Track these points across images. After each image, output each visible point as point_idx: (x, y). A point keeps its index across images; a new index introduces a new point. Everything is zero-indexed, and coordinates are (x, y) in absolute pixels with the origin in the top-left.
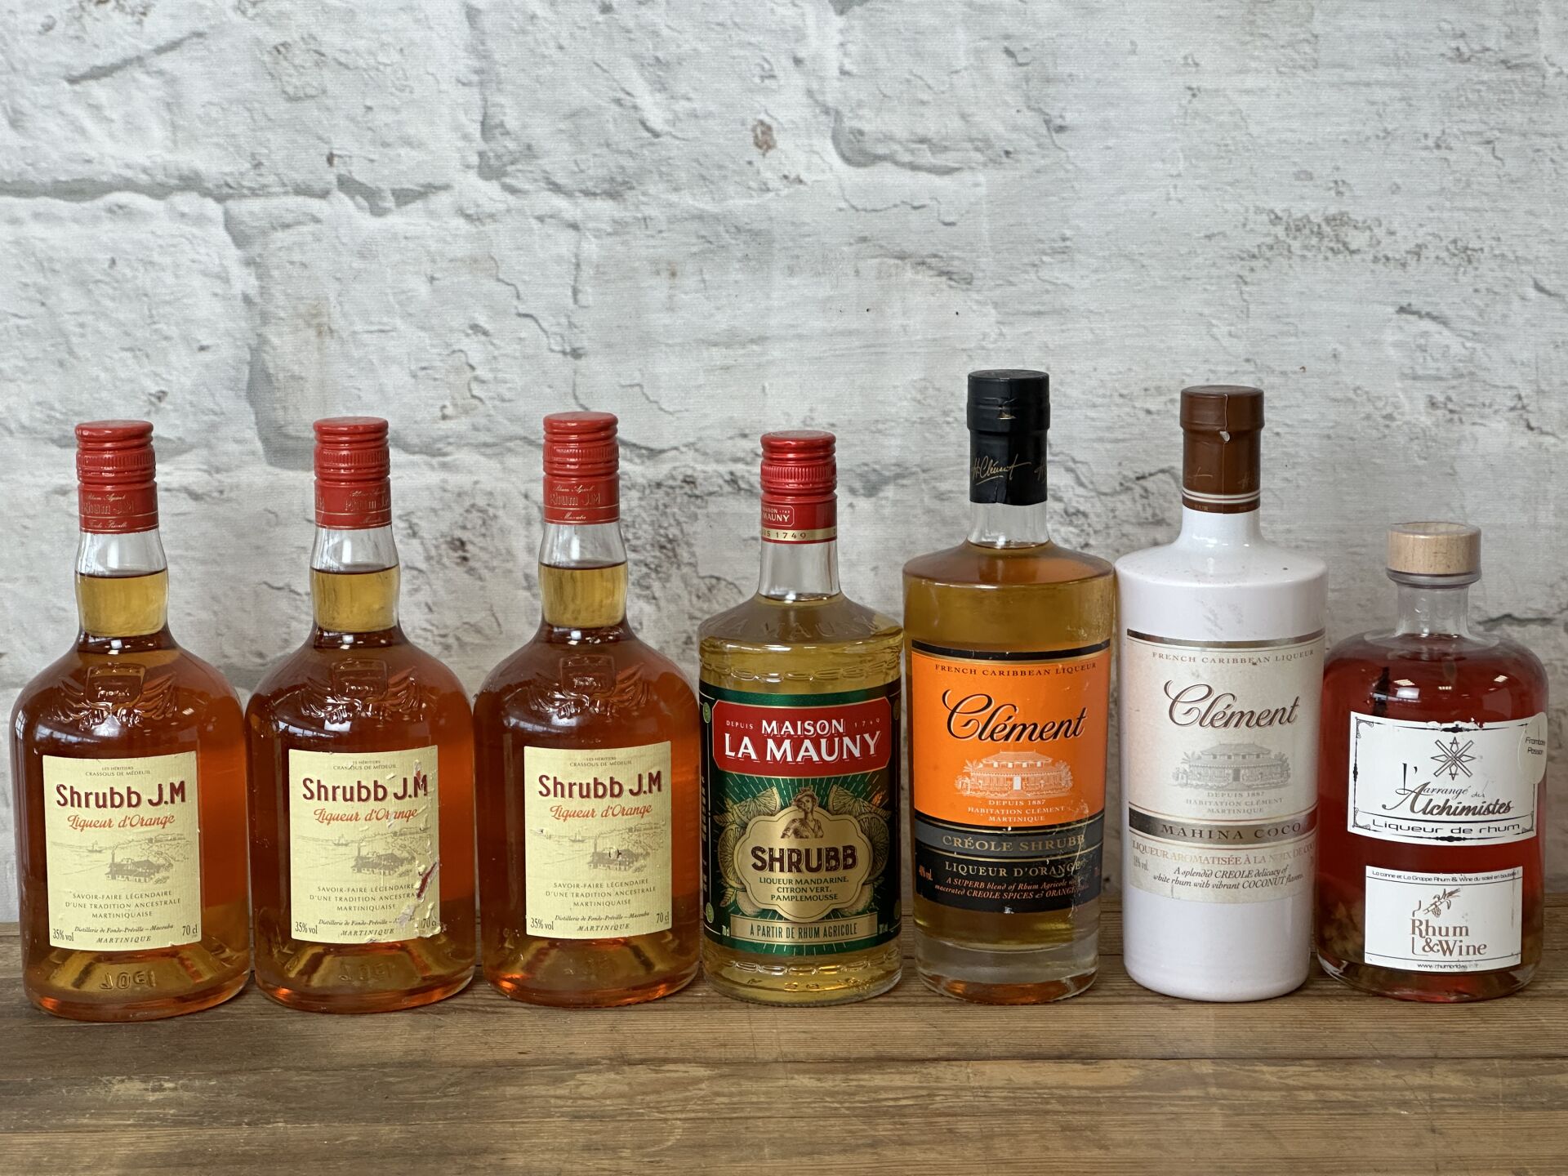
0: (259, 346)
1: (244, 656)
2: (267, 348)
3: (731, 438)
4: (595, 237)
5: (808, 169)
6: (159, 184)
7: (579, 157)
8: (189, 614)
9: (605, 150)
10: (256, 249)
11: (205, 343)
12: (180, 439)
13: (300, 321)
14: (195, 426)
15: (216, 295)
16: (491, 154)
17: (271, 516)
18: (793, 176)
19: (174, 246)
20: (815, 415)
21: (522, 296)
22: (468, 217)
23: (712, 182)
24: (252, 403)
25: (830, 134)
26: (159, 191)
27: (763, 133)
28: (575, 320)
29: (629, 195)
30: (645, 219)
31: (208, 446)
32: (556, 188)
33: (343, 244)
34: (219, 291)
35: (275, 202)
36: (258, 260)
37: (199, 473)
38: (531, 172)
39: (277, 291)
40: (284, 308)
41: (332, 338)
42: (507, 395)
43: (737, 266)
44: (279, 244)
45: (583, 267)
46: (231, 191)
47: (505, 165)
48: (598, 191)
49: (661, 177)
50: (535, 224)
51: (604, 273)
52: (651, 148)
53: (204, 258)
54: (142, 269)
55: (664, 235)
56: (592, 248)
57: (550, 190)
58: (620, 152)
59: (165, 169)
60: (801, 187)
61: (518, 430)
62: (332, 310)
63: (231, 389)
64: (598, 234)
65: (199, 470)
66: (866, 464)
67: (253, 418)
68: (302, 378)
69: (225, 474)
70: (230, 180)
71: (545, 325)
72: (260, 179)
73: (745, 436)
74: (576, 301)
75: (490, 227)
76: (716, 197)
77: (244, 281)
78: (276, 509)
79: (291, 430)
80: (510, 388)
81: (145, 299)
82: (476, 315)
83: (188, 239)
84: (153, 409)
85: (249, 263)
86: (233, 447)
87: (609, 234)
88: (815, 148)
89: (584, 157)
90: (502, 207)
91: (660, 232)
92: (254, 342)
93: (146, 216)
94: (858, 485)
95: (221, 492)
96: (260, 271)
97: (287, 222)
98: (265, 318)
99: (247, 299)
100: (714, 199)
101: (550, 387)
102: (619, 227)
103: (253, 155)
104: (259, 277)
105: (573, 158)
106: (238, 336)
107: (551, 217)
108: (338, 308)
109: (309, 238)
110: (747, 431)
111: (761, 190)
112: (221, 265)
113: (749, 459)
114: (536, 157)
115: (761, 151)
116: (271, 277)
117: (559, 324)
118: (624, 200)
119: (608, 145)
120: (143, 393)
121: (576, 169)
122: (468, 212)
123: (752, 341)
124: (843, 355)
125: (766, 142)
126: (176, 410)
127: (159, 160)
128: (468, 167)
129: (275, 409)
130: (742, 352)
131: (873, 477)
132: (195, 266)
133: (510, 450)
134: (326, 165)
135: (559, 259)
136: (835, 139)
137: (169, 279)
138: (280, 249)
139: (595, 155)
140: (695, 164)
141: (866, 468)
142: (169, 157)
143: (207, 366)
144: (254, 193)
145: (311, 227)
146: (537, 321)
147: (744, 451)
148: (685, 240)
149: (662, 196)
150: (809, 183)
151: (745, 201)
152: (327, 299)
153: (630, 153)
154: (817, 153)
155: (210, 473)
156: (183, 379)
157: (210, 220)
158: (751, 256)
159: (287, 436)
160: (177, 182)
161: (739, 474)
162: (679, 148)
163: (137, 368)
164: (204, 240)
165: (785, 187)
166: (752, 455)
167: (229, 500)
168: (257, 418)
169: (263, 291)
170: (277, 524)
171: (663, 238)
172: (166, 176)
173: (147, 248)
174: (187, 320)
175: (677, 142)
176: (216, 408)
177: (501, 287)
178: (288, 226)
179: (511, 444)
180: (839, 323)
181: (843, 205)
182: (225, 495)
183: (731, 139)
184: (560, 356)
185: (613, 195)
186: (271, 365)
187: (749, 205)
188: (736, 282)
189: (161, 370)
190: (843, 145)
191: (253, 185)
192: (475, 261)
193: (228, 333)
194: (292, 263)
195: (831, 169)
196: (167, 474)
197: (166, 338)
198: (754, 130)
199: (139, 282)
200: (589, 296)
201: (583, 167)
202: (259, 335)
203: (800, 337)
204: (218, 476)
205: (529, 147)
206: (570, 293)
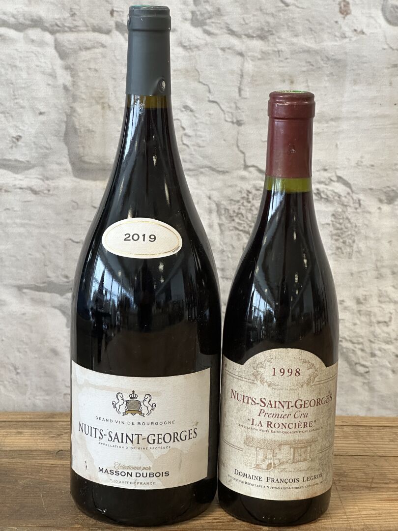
0: (71, 113)
1: (58, 277)
2: (75, 114)
3: (318, 171)
4: (252, 60)
5: (368, 26)
6: (21, 24)
7: (245, 16)
8: (30, 254)
9: (259, 13)
10: (71, 61)
11: (42, 111)
12: (28, 161)
13: (94, 101)
14: (36, 155)
15: (49, 85)
16: (198, 13)
17: (74, 204)
18: (359, 30)
19: (27, 57)
20: (363, 160)
21: (212, 91)
22: (184, 47)
23: (315, 32)
24: (67, 143)
25: (380, 8)
26: (20, 27)
27: (345, 6)
28: (239, 105)
29: (270, 38)
30: (279, 51)
31: (43, 166)
32: (232, 33)
33: (118, 60)
34: (50, 82)
35: (82, 35)
36: (72, 67)
37: (38, 180)
38: (219, 23)
39: (81, 84)
40: (85, 93)
41: (110, 110)
42: (202, 144)
43: (326, 79)
44: (83, 58)
45: (245, 77)
46: (58, 28)
47: (206, 19)
48: (255, 35)
49: (288, 28)
50: (220, 52)
51: (256, 81)
52: (283, 12)
53: (43, 65)
54: (10, 70)
55: (288, 60)
56: (249, 66)
57: (229, 34)
58: (267, 14)
59: (24, 15)
60: (363, 36)
61: (206, 162)
62: (110, 95)
63: (56, 136)
64: (253, 59)
65: (39, 179)
66: (389, 187)
67: (66, 152)
68: (93, 131)
69: (51, 181)
70: (59, 23)
71: (223, 107)
72: (74, 22)
73: (325, 170)
74: (240, 95)
75: (196, 53)
76: (317, 40)
77: (64, 78)
78: (77, 201)
79: (86, 159)
80: (203, 141)
81: (12, 86)
82: (187, 101)
83: (35, 54)
84: (14, 145)
85: (67, 68)
86: (55, 167)
87: (259, 59)
88: (372, 15)
89: (248, 16)
90: (202, 42)
91: (287, 59)
92: (68, 111)
93: (13, 40)
94: (383, 198)
95: (49, 191)
96: (73, 73)
97: (88, 46)
98: (75, 98)
99: (65, 88)
100: (316, 42)
101: (224, 140)
102: (265, 55)
103: (71, 9)
104: (72, 76)
105: (242, 16)
106: (60, 107)
107: (229, 48)
108: (114, 95)
109: (100, 56)
110: (327, 168)
111: (342, 37)
112: (52, 68)
113: (327, 183)
114: (222, 15)
115: (343, 16)
116: (79, 76)
117: (231, 107)
118: (268, 41)
119: (261, 10)
120: (9, 136)
121: (243, 23)
122: (185, 44)
123: (332, 120)
124: (381, 128)
125: (346, 11)
126: (26, 146)
127: (21, 10)
128: (186, 19)
129: (78, 147)
130: (326, 125)
131: (392, 194)
132: (37, 68)
133: (202, 173)
134: (110, 15)
135: (232, 72)
136: (383, 10)
137: (24, 75)
138: (84, 61)
139: (254, 15)
140: (307, 22)
141: (388, 189)
142: (26, 9)
143: (43, 123)
144: (71, 30)
145: (100, 50)
146: (218, 104)
147: (325, 178)
148: (300, 63)
149: (288, 39)
150: (368, 34)
151: (333, 43)
152: (108, 89)
153: (273, 15)
154: (372, 17)
155: (43, 181)
156: (30, 130)
157: (47, 44)
158: (334, 74)
159: (84, 162)
160: (30, 23)
161: (321, 190)
162: (299, 13)
163: (7, 123)
164: (43, 55)
165: (355, 36)
166: (329, 180)
167: (52, 195)
168: (69, 152)
169: (74, 84)
170: (78, 208)
171: (288, 63)
172: (25, 20)
173: (13, 58)
174: (34, 98)
175: (298, 10)
176: (48, 146)
177: (200, 86)
178: (87, 49)
179: (202, 170)
180: (378, 111)
181: (386, 47)
182: (51, 192)
183: (327, 9)
184: (231, 124)
185: (262, 37)
186: (77, 124)
187: (335, 45)
188: (326, 87)
189: (19, 124)
190: (387, 14)
191: (71, 26)
192: (187, 71)
193: (55, 106)
194: (90, 69)
195: (380, 27)
196: (20, 180)
197: (22, 107)
198: (339, 4)
199: (8, 77)
200: (247, 93)
201: (247, 21)
202: (71, 107)
203: (357, 118)
204: (47, 182)
205: (219, 10)
206: (237, 90)
